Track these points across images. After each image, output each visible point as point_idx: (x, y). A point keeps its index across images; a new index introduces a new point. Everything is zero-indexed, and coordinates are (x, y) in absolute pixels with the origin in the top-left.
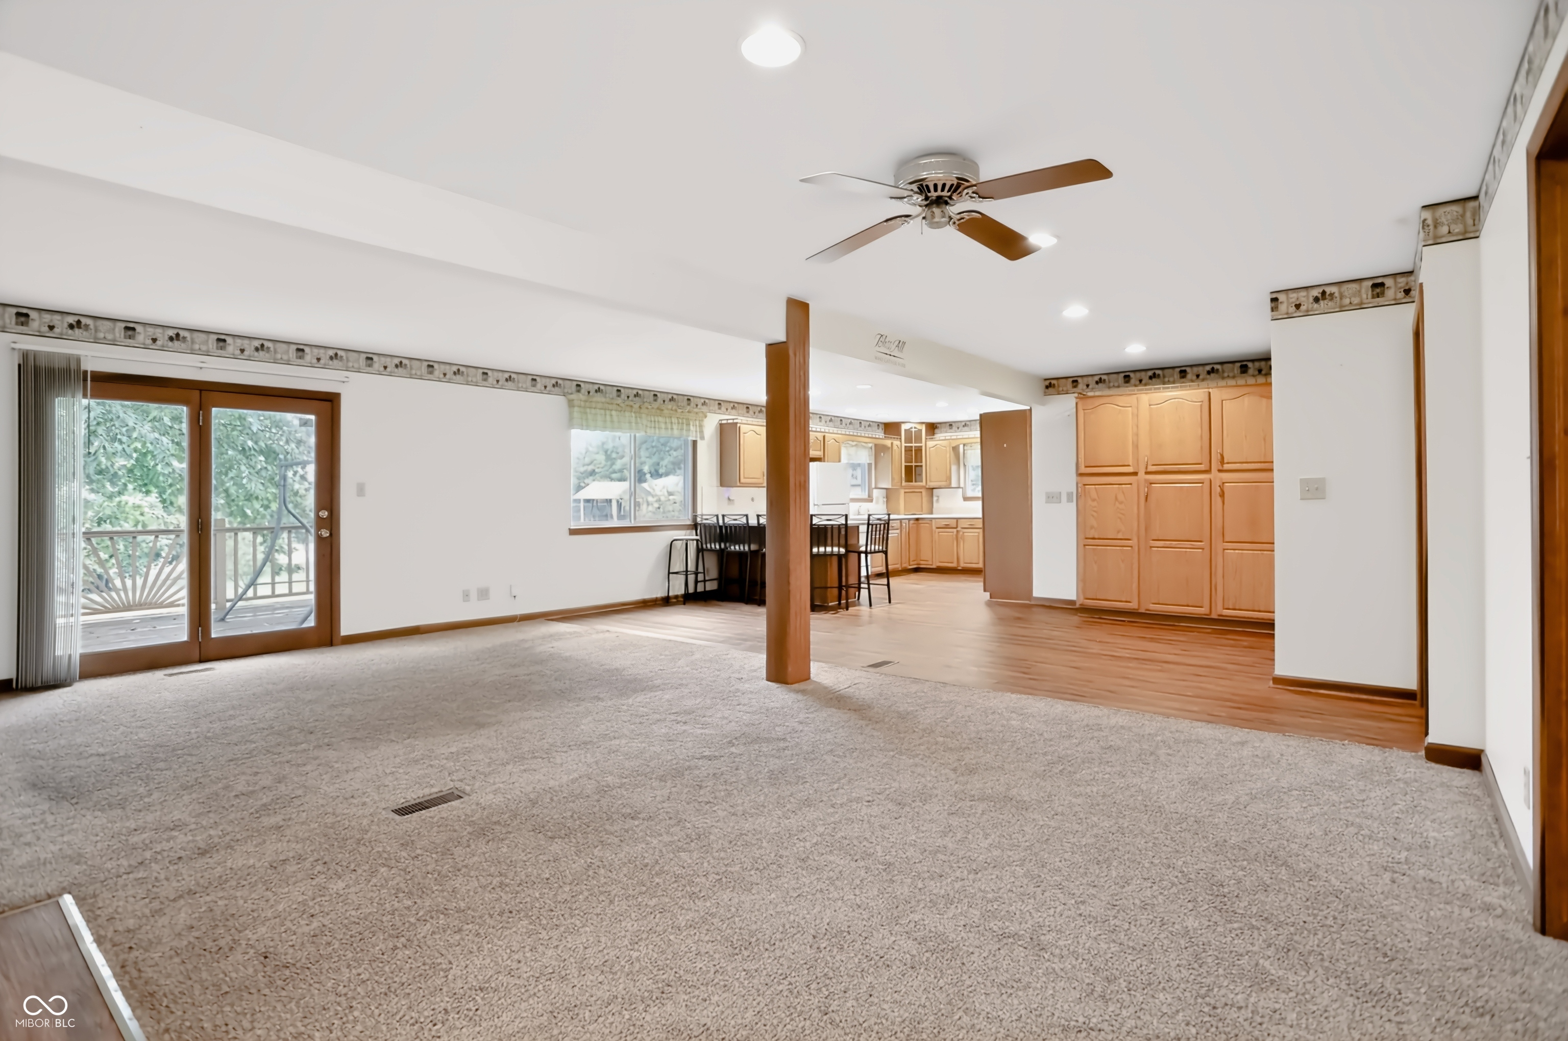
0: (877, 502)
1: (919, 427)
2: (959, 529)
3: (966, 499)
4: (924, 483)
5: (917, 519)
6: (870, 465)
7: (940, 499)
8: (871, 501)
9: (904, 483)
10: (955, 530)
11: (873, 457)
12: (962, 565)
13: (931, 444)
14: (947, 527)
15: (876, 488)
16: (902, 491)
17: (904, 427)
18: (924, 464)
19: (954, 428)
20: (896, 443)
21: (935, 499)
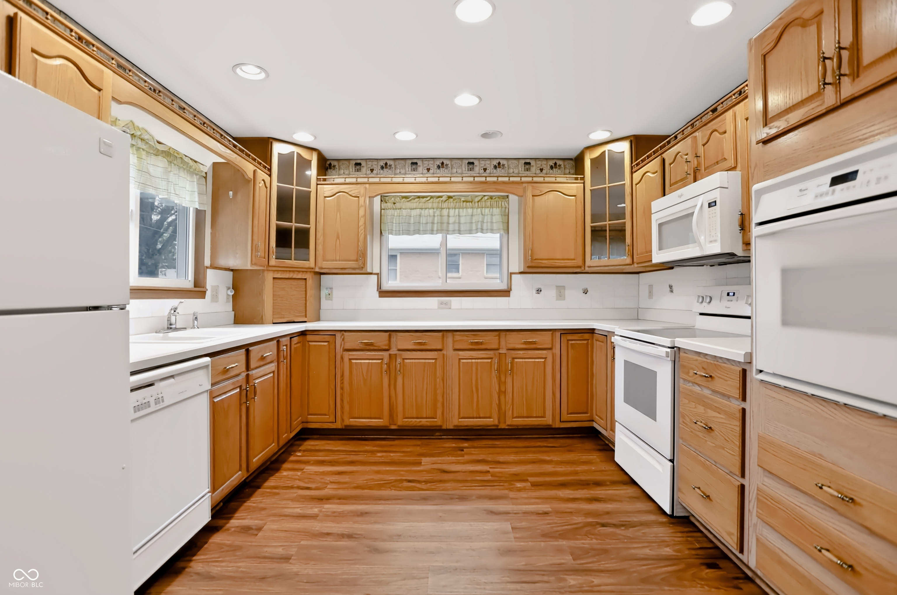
0: (215, 298)
1: (305, 154)
2: (393, 351)
3: (384, 293)
4: (311, 263)
5: (303, 333)
6: (199, 214)
7: (335, 293)
8: (202, 294)
9: (273, 262)
10: (386, 354)
11: (208, 199)
12: (401, 421)
13: (326, 189)
14: (369, 347)
15: (213, 267)
16: (269, 277)
17: (278, 149)
18: (312, 226)
19: (364, 170)
20: (262, 175)
21: (324, 293)
